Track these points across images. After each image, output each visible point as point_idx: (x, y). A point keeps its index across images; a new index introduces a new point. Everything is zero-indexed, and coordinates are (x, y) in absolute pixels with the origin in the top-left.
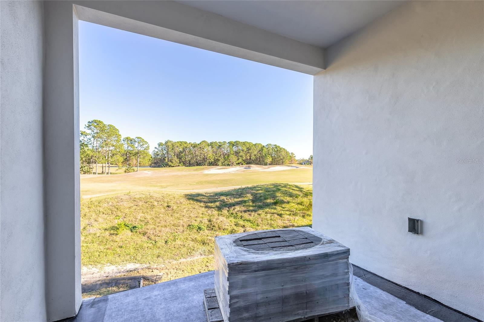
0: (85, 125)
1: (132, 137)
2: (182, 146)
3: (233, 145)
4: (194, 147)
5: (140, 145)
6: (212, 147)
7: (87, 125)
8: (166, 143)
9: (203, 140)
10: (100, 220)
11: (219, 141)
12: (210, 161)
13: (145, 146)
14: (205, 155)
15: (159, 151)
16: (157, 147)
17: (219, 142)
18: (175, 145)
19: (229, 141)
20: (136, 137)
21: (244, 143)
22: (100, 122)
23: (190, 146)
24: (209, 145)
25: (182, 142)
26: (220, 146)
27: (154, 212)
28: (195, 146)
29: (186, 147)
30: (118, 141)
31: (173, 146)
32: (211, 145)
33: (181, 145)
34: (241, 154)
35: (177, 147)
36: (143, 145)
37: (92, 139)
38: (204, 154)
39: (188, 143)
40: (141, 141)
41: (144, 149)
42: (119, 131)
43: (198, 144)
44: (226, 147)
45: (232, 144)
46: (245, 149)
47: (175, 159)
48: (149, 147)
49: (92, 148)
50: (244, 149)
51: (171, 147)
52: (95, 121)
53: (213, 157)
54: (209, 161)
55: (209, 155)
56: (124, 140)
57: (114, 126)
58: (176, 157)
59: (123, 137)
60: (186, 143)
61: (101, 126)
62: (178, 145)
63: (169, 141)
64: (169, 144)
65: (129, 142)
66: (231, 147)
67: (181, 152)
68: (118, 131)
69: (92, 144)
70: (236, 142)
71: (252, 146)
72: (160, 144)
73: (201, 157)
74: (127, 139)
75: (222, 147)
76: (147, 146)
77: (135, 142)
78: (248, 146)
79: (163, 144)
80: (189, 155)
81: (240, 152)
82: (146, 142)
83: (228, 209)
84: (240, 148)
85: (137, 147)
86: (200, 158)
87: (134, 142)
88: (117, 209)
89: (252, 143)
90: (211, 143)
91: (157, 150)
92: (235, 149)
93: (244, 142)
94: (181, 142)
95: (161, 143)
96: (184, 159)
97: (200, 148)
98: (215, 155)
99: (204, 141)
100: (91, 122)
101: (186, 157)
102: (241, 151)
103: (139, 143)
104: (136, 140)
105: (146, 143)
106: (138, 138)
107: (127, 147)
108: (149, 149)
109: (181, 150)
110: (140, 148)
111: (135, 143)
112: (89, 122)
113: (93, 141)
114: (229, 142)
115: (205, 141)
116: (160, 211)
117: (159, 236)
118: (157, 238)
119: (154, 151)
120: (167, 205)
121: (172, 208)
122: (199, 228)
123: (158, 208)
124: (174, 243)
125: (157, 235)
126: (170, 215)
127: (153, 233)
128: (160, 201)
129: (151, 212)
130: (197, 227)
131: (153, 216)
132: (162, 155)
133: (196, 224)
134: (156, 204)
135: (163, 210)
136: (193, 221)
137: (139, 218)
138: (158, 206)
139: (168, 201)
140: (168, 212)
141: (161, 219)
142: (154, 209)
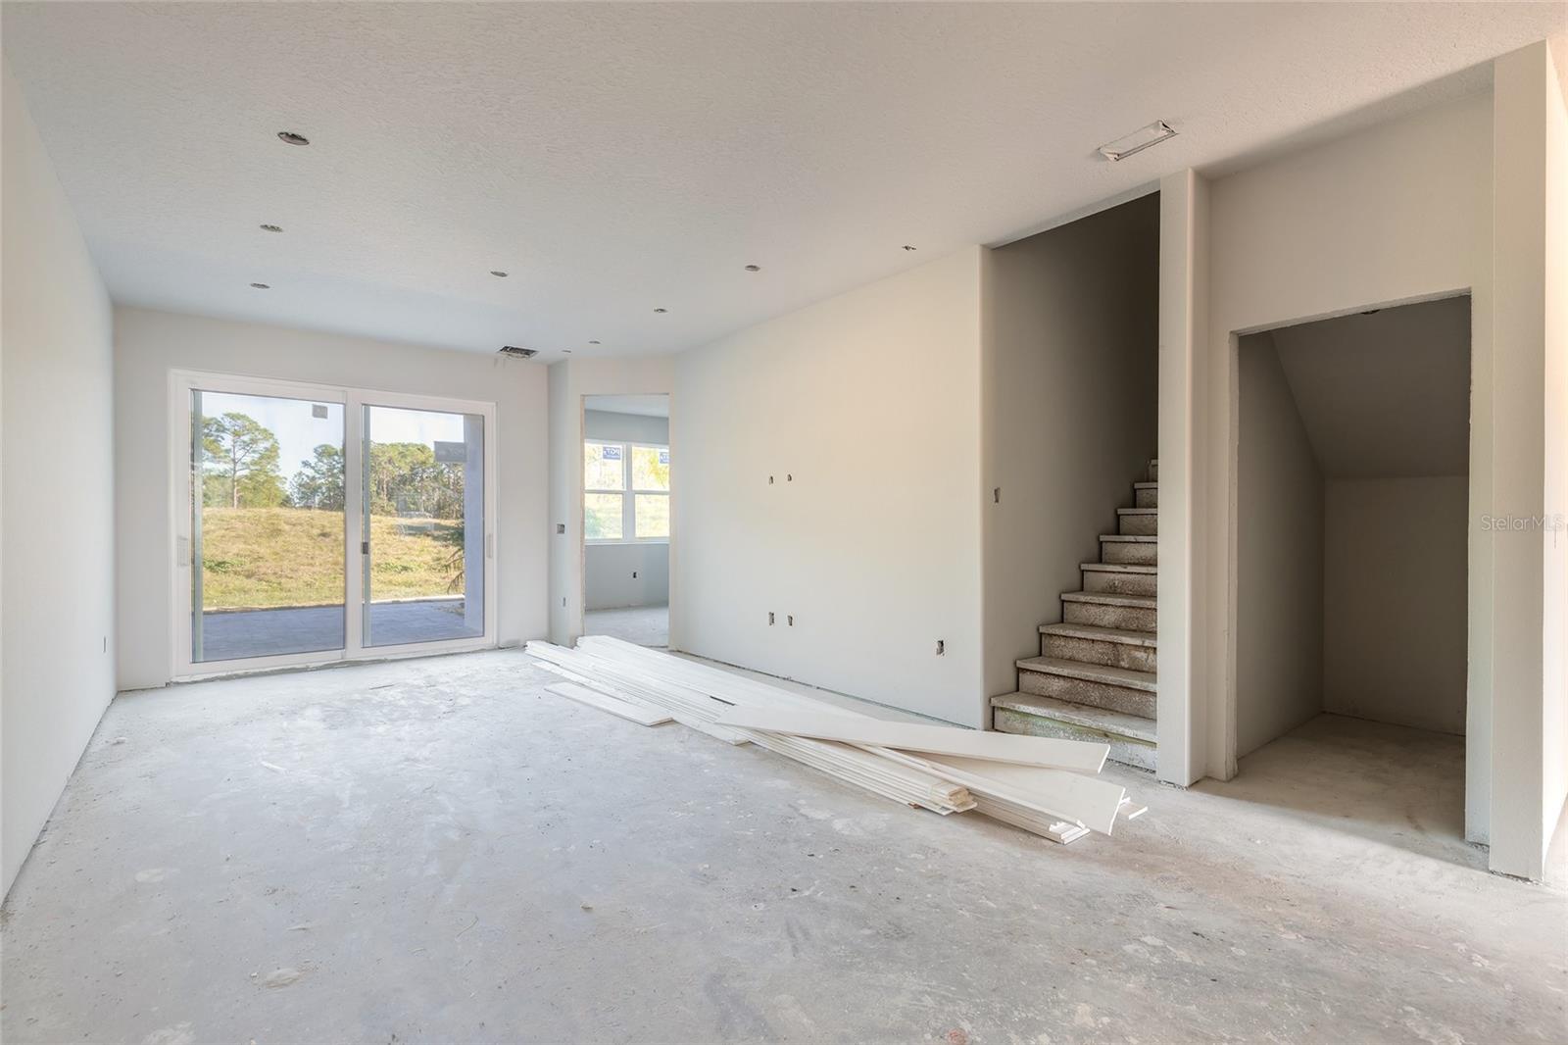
2: (409, 460)
5: (244, 442)
13: (262, 446)
15: (318, 476)
16: (313, 460)
18: (380, 454)
20: (227, 415)
25: (409, 444)
27: (281, 543)
29: (424, 463)
31: (373, 456)
33: (404, 456)
35: (390, 461)
36: (254, 441)
40: (245, 427)
41: (257, 456)
47: (380, 502)
48: (276, 451)
58: (382, 495)
60: (422, 448)
62: (394, 454)
67: (403, 480)
72: (323, 452)
76: (268, 444)
77: (223, 431)
79: (333, 450)
80: (434, 489)
82: (265, 430)
85: (228, 451)
87: (217, 430)
91: (312, 471)
94: (404, 446)
95: (326, 447)
101: (425, 497)
103: (236, 434)
104: (227, 423)
105: (267, 435)
106: (234, 417)
108: (277, 456)
109: (406, 471)
110: (242, 452)
111: (222, 435)
116: (296, 540)
117: (291, 578)
118: (283, 580)
119: (300, 474)
120: (319, 532)
121: (333, 537)
122: (405, 569)
123: (294, 536)
124: (330, 585)
125: (287, 577)
126: (325, 549)
127: (275, 574)
128: (301, 524)
129: (273, 544)
130: (400, 568)
131: (278, 550)
132: (329, 489)
133: (399, 563)
134: (287, 527)
135: (305, 540)
136: (392, 560)
137: (236, 551)
138: (293, 533)
139: (324, 526)
140: (322, 545)
141: (300, 553)
142: (280, 539)
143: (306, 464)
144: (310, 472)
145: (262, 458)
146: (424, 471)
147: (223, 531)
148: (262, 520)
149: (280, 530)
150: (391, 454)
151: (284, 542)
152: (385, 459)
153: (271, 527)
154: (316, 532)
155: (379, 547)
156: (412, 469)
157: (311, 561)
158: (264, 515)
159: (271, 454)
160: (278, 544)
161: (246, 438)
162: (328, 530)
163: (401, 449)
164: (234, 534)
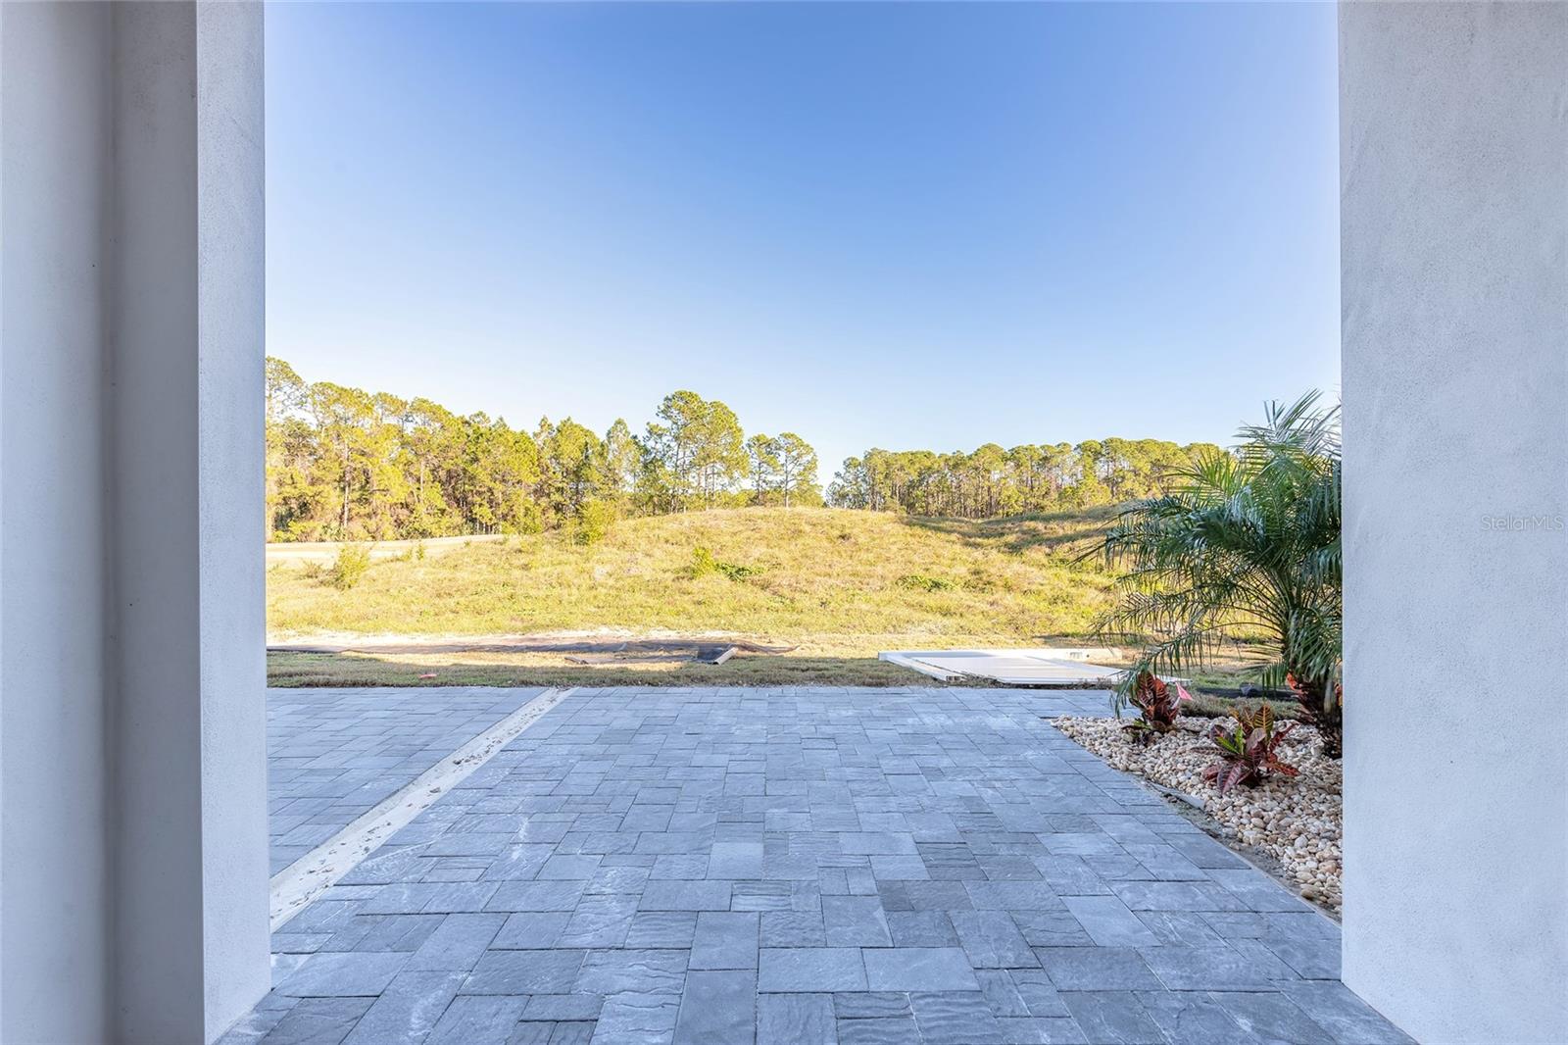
0: (659, 408)
1: (772, 434)
2: (917, 466)
3: (1097, 455)
4: (956, 466)
5: (793, 457)
6: (1018, 466)
7: (662, 408)
8: (869, 456)
9: (985, 443)
10: (658, 553)
11: (1043, 444)
12: (1012, 510)
13: (805, 459)
14: (993, 490)
15: (846, 484)
16: (842, 472)
17: (1042, 447)
18: (894, 463)
19: (1081, 443)
20: (781, 435)
21: (1141, 447)
22: (691, 395)
23: (942, 464)
24: (1005, 459)
25: (917, 453)
26: (1045, 459)
27: (800, 547)
28: (956, 463)
29: (930, 469)
30: (734, 446)
31: (888, 464)
32: (1014, 457)
33: (913, 463)
34: (1128, 485)
35: (902, 468)
36: (800, 456)
37: (673, 444)
38: (989, 488)
39: (937, 455)
40: (794, 444)
41: (802, 468)
42: (736, 419)
43: (970, 458)
44: (1069, 463)
45: (1093, 452)
46: (1147, 468)
47: (893, 506)
48: (815, 463)
49: (674, 470)
50: (1140, 465)
51: (881, 468)
52: (680, 396)
53: (1022, 498)
54: (1006, 510)
55: (1005, 493)
56: (749, 446)
57: (726, 404)
58: (896, 500)
59: (748, 435)
60: (928, 455)
61: (694, 405)
62: (905, 462)
63: (876, 452)
64: (877, 460)
65: (764, 451)
66: (1090, 460)
67: (912, 486)
68: (734, 419)
69: (674, 459)
70: (1107, 444)
71: (1175, 454)
72: (850, 464)
73: (980, 498)
74: (758, 440)
75: (1053, 462)
76: (809, 458)
77: (779, 449)
78: (1157, 454)
79: (857, 462)
80: (938, 492)
81: (1123, 478)
82: (808, 446)
83: (1048, 550)
84: (1126, 464)
85: (783, 465)
86: (976, 501)
87: (776, 448)
88: (702, 534)
89: (1175, 445)
90: (1015, 451)
91: (842, 480)
92: (1102, 469)
93: (1139, 443)
94: (912, 454)
95: (853, 459)
96: (922, 507)
97: (976, 469)
98: (1027, 490)
99: (989, 447)
100: (670, 397)
101: (930, 500)
102: (1130, 475)
103: (788, 451)
104: (782, 442)
105: (809, 449)
106: (785, 436)
107: (757, 465)
108: (816, 467)
109: (915, 477)
110: (792, 465)
111: (780, 452)
112: (667, 399)
113: (676, 448)
114: (1079, 446)
115: (994, 445)
116: (817, 544)
117: (806, 592)
118: (797, 596)
119: (834, 483)
120: (839, 533)
121: (853, 540)
122: (937, 585)
123: (813, 538)
124: (847, 606)
125: (801, 590)
126: (844, 555)
127: (790, 585)
128: (821, 524)
129: (792, 547)
130: (930, 584)
131: (797, 555)
132: (854, 496)
133: (928, 576)
134: (807, 528)
135: (825, 543)
136: (919, 572)
137: (757, 555)
138: (813, 535)
139: (843, 526)
140: (842, 549)
141: (817, 560)
142: (800, 541)
143: (838, 475)
144: (840, 481)
145: (805, 470)
146: (930, 476)
147: (750, 532)
148: (785, 519)
149: (801, 531)
150: (903, 462)
151: (804, 544)
152: (898, 466)
153: (793, 528)
154: (837, 533)
155: (903, 552)
156: (920, 474)
157: (828, 570)
158: (788, 515)
159: (811, 467)
160: (795, 548)
161: (794, 453)
162: (847, 531)
163: (910, 457)
164: (757, 535)
